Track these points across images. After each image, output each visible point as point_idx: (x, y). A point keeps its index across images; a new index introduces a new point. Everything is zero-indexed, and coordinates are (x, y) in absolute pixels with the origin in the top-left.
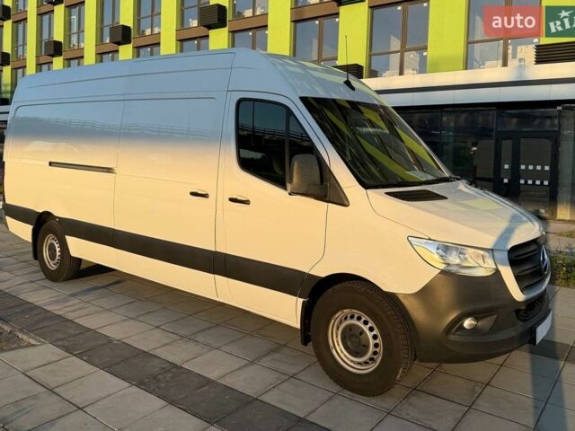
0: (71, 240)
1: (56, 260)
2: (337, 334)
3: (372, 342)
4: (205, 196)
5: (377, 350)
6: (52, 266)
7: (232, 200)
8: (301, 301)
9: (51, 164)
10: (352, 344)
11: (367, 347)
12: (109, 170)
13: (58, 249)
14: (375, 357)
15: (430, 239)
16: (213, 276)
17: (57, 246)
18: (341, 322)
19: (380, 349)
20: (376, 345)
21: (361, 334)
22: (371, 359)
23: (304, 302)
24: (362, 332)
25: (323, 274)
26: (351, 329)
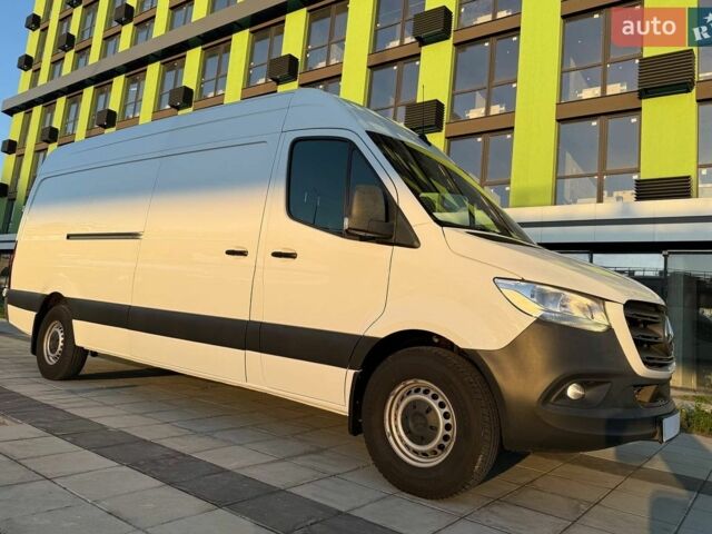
0: (78, 325)
1: (57, 353)
2: (396, 415)
3: (442, 422)
4: (243, 253)
5: (449, 433)
6: (51, 360)
7: (276, 255)
8: (351, 372)
9: (69, 237)
10: (415, 426)
11: (435, 429)
12: (133, 236)
13: (61, 339)
14: (446, 444)
15: (523, 280)
16: (243, 352)
17: (61, 335)
18: (402, 399)
19: (453, 433)
20: (448, 427)
21: (428, 412)
22: (441, 447)
23: (355, 374)
24: (430, 409)
25: (382, 334)
26: (415, 407)
